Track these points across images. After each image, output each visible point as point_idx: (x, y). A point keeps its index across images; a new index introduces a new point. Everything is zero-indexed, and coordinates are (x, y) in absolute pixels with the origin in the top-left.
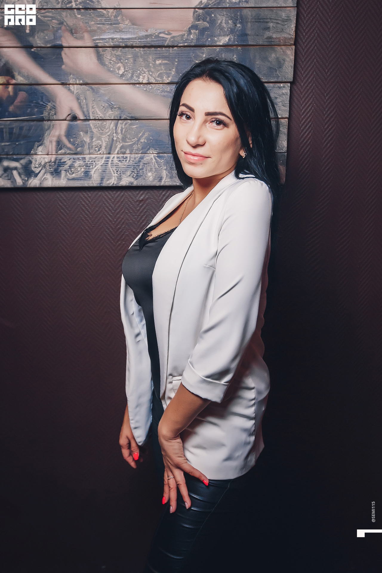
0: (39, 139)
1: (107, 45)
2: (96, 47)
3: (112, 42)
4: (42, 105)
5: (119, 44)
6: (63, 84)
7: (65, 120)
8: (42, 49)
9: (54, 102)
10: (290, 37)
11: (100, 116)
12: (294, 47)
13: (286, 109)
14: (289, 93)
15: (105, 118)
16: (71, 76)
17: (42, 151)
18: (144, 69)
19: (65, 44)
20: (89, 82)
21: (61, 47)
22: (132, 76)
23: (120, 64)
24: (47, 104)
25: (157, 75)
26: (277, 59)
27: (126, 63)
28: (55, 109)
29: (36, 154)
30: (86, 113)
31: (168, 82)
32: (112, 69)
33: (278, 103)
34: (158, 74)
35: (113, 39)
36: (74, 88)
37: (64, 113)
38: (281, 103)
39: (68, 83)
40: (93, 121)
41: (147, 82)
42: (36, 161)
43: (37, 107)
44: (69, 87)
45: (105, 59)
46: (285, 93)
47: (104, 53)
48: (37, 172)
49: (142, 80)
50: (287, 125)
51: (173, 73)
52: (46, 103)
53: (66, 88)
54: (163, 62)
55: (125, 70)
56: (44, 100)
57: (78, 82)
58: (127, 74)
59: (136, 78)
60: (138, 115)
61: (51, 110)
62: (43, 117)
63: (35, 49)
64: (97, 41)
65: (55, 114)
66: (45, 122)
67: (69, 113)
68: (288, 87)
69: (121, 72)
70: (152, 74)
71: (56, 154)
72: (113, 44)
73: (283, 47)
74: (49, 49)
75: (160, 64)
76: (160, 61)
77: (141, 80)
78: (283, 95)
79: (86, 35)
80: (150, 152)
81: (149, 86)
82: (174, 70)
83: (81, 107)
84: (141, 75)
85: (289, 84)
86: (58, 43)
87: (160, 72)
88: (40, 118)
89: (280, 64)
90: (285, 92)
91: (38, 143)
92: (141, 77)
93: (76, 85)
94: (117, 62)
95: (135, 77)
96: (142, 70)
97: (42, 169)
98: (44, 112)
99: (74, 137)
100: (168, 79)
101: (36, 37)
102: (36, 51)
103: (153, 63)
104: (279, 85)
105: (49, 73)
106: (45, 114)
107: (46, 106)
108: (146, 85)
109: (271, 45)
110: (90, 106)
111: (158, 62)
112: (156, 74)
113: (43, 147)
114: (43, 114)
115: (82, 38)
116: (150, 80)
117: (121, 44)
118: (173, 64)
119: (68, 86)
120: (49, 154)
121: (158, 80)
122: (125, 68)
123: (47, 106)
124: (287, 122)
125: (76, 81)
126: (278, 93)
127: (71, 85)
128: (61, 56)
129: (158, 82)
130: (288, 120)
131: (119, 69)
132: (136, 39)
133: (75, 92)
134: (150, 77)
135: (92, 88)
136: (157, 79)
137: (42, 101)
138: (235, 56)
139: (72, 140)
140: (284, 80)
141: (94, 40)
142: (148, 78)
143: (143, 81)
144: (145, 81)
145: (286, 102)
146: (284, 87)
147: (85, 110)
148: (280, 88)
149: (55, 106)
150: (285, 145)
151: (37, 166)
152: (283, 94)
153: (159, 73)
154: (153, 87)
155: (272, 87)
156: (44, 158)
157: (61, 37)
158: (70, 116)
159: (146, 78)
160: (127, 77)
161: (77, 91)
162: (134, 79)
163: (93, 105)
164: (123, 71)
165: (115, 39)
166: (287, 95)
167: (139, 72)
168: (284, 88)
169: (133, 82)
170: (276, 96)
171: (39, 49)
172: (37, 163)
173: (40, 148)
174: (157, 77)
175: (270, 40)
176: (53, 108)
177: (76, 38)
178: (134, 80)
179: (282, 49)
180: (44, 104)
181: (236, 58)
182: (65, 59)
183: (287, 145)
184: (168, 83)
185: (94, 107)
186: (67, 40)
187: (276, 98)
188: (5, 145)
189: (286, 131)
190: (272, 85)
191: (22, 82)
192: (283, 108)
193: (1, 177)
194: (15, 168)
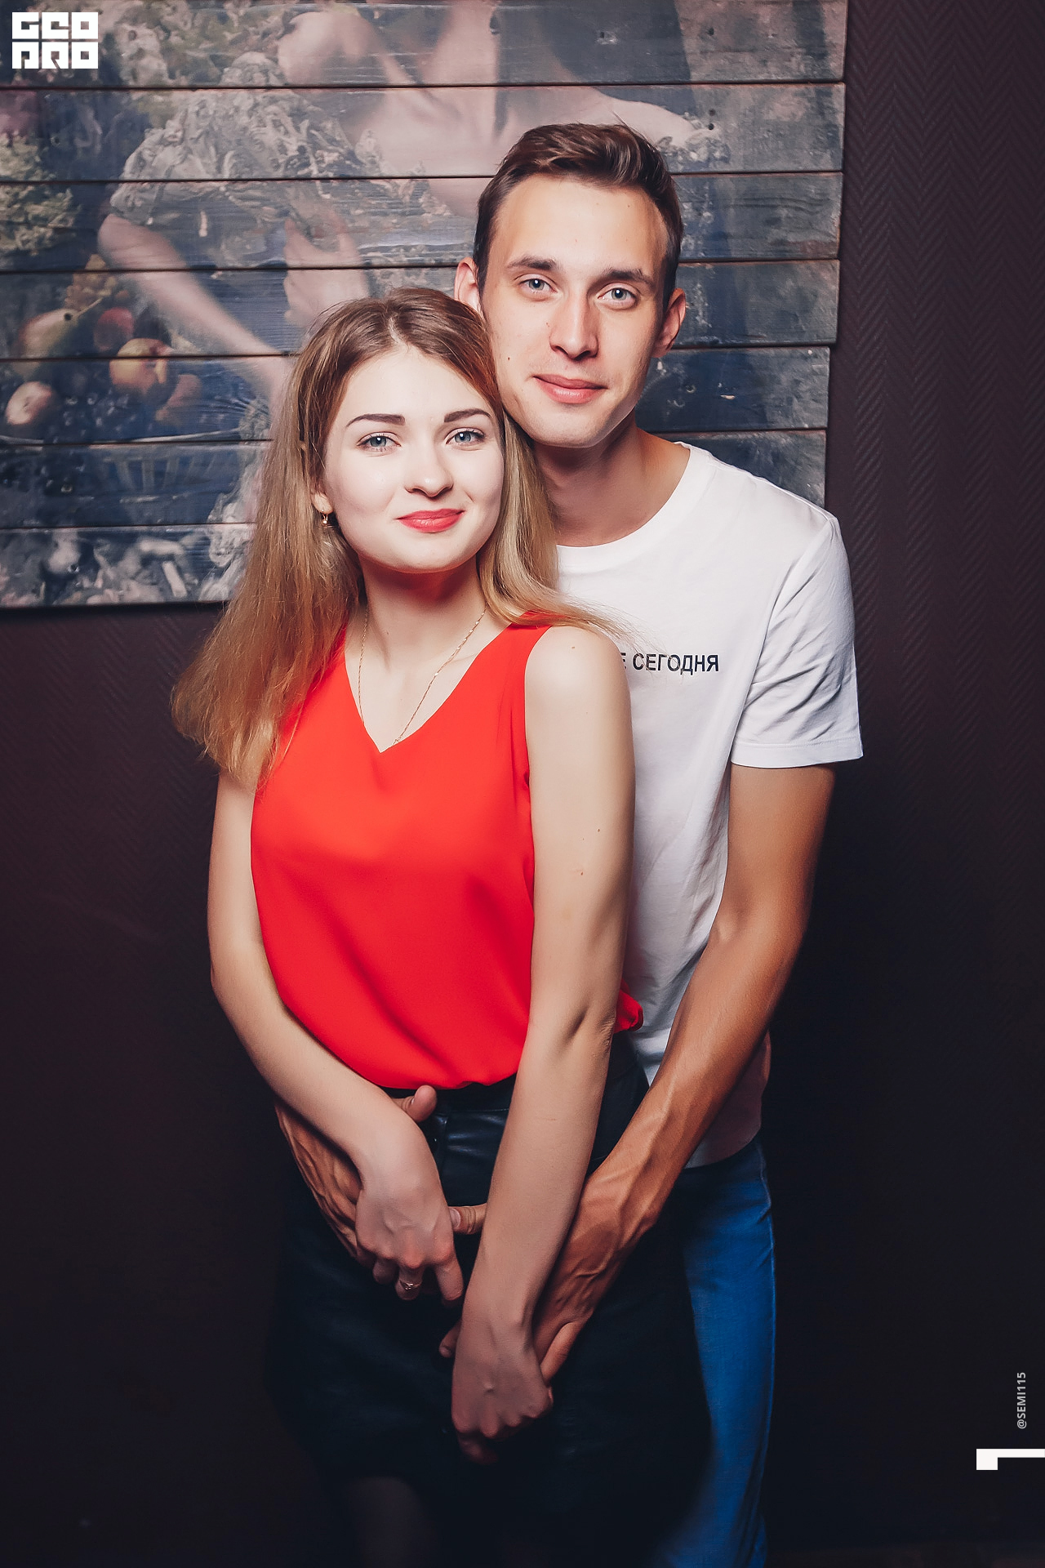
0: (228, 488)
1: (393, 261)
2: (368, 267)
3: (407, 256)
4: (237, 404)
5: (422, 260)
6: (283, 354)
8: (237, 273)
9: (264, 398)
10: (828, 240)
12: (837, 263)
13: (822, 407)
14: (828, 369)
16: (307, 335)
17: (235, 515)
19: (292, 262)
21: (283, 268)
24: (248, 403)
26: (799, 291)
28: (267, 413)
29: (220, 522)
33: (801, 394)
35: (407, 249)
38: (808, 394)
42: (221, 538)
43: (222, 410)
46: (817, 371)
47: (386, 281)
48: (223, 565)
50: (825, 445)
52: (246, 400)
56: (241, 395)
61: (256, 416)
62: (237, 433)
63: (220, 273)
64: (370, 254)
65: (268, 426)
66: (242, 447)
68: (826, 355)
72: (409, 260)
73: (812, 263)
74: (255, 273)
78: (814, 375)
79: (343, 241)
85: (828, 351)
86: (275, 259)
88: (229, 435)
89: (806, 303)
90: (820, 369)
91: (225, 496)
97: (234, 559)
98: (241, 422)
101: (223, 247)
102: (222, 279)
104: (801, 351)
105: (253, 331)
106: (243, 427)
107: (245, 408)
109: (783, 258)
113: (237, 507)
114: (237, 426)
115: (333, 248)
117: (427, 260)
123: (248, 406)
124: (825, 439)
126: (801, 370)
128: (283, 288)
130: (827, 433)
132: (462, 248)
137: (236, 395)
138: (699, 285)
140: (816, 340)
141: (363, 251)
145: (820, 393)
146: (816, 356)
148: (806, 358)
149: (267, 408)
150: (821, 493)
151: (223, 550)
152: (814, 373)
155: (787, 357)
156: (240, 532)
157: (283, 244)
165: (413, 249)
166: (823, 374)
168: (816, 360)
170: (797, 378)
171: (230, 273)
172: (223, 543)
173: (230, 509)
175: (781, 248)
176: (263, 412)
177: (319, 247)
179: (809, 268)
180: (241, 403)
181: (700, 289)
182: (293, 297)
183: (824, 493)
186: (298, 252)
187: (797, 382)
188: (145, 503)
189: (820, 459)
190: (786, 351)
191: (187, 352)
192: (813, 405)
193: (133, 578)
194: (170, 557)
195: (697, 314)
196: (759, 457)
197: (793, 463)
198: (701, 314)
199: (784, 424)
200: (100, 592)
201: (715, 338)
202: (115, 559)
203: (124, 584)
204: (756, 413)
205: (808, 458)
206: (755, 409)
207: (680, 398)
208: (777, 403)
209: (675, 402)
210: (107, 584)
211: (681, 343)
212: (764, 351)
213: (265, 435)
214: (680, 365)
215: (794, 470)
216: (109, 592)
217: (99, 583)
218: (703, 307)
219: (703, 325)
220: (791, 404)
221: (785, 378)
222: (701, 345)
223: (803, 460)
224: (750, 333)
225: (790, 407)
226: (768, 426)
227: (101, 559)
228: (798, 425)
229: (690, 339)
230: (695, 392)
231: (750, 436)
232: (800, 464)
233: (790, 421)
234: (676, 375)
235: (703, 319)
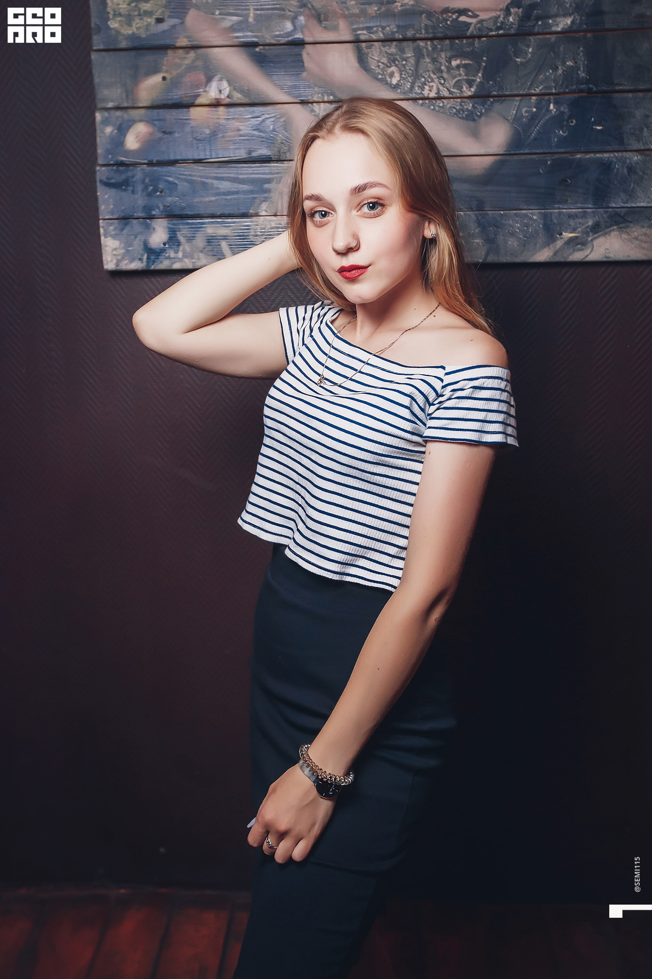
1: (374, 37)
2: (357, 41)
3: (383, 33)
5: (393, 35)
6: (303, 102)
8: (272, 47)
9: (287, 131)
16: (316, 89)
17: (267, 210)
18: (432, 75)
19: (308, 39)
20: (343, 98)
22: (412, 87)
23: (393, 69)
24: (277, 135)
25: (452, 84)
27: (404, 65)
28: (289, 142)
29: (257, 215)
32: (380, 76)
33: (649, 124)
34: (454, 82)
35: (383, 28)
36: (320, 109)
39: (311, 101)
41: (436, 95)
42: (258, 225)
44: (312, 107)
45: (370, 60)
47: (370, 50)
49: (429, 92)
51: (479, 80)
52: (275, 133)
53: (307, 108)
54: (463, 62)
55: (401, 77)
57: (326, 99)
58: (404, 84)
59: (419, 90)
61: (282, 144)
62: (269, 155)
63: (261, 47)
64: (359, 32)
65: (289, 150)
66: (272, 164)
69: (394, 81)
70: (444, 84)
72: (384, 36)
74: (283, 47)
75: (458, 67)
76: (458, 62)
77: (426, 93)
79: (342, 24)
81: (438, 102)
82: (480, 75)
84: (426, 85)
86: (298, 37)
87: (457, 79)
88: (264, 157)
91: (261, 198)
92: (427, 87)
93: (323, 104)
94: (388, 64)
95: (417, 88)
96: (429, 77)
98: (272, 148)
100: (470, 90)
101: (263, 29)
102: (263, 51)
103: (447, 64)
104: (651, 94)
106: (273, 151)
107: (275, 138)
108: (434, 101)
111: (454, 63)
112: (450, 82)
113: (269, 203)
114: (269, 151)
115: (335, 28)
116: (441, 93)
117: (397, 36)
118: (479, 65)
119: (310, 105)
120: (278, 214)
121: (454, 92)
122: (401, 74)
123: (277, 138)
125: (324, 98)
127: (314, 104)
128: (302, 57)
129: (454, 96)
131: (392, 75)
132: (420, 27)
133: (321, 114)
134: (441, 87)
136: (452, 90)
138: (581, 50)
141: (355, 30)
142: (438, 89)
143: (429, 94)
144: (432, 95)
149: (289, 138)
151: (259, 233)
153: (455, 80)
154: (445, 104)
155: (641, 99)
156: (270, 221)
157: (302, 27)
159: (435, 90)
160: (404, 89)
162: (415, 91)
164: (398, 79)
165: (388, 28)
167: (423, 79)
169: (414, 95)
170: (647, 113)
171: (267, 48)
172: (259, 229)
173: (264, 206)
174: (452, 87)
175: (641, 20)
176: (286, 141)
177: (326, 28)
178: (415, 93)
182: (308, 63)
184: (469, 97)
186: (312, 32)
187: (647, 116)
188: (210, 202)
190: (640, 95)
191: (239, 101)
193: (202, 252)
194: (225, 238)
195: (579, 69)
198: (582, 69)
199: (636, 146)
200: (180, 260)
201: (591, 86)
202: (190, 239)
203: (196, 256)
207: (565, 129)
208: (632, 131)
209: (561, 132)
210: (185, 256)
212: (625, 95)
213: (287, 156)
214: (565, 105)
216: (186, 260)
217: (180, 255)
218: (584, 64)
219: (583, 77)
220: (642, 132)
221: (639, 114)
222: (581, 91)
223: (648, 172)
225: (641, 134)
227: (182, 239)
228: (646, 147)
229: (574, 87)
230: (575, 124)
232: (647, 174)
233: (641, 144)
234: (562, 113)
235: (583, 72)
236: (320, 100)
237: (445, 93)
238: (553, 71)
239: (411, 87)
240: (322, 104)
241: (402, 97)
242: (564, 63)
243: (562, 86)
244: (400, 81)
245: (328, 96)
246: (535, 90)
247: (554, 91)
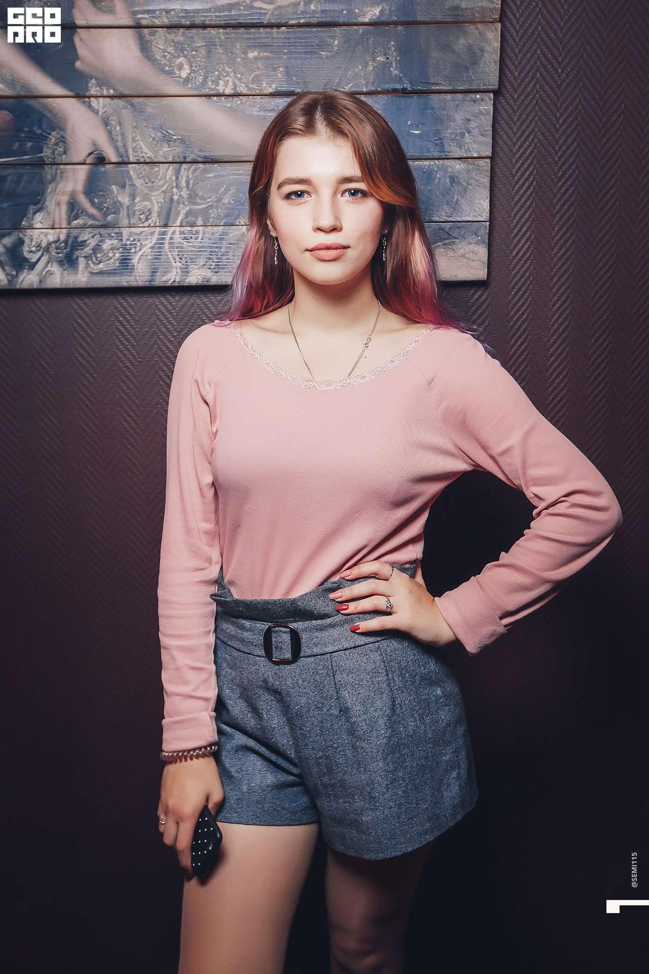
0: (36, 200)
1: (157, 22)
2: (138, 26)
3: (167, 18)
4: (41, 135)
5: (180, 22)
6: (78, 96)
7: (84, 164)
9: (62, 130)
10: (492, 6)
11: (148, 155)
12: (499, 25)
13: (487, 140)
14: (492, 112)
15: (156, 160)
16: (93, 81)
17: (42, 222)
18: (227, 68)
19: (79, 21)
20: (126, 92)
22: (205, 81)
23: (182, 60)
25: (250, 79)
26: (470, 48)
27: (194, 56)
28: (64, 142)
30: (122, 150)
31: (271, 93)
32: (167, 68)
33: (471, 130)
34: (252, 77)
35: (168, 11)
36: (99, 103)
37: (80, 150)
38: (477, 130)
39: (87, 94)
40: (134, 165)
41: (233, 92)
42: (32, 240)
43: (31, 140)
44: (89, 102)
45: (154, 49)
46: (484, 111)
47: (153, 37)
48: (34, 260)
49: (224, 88)
50: (489, 170)
51: (280, 75)
53: (84, 103)
54: (261, 54)
55: (191, 70)
56: (43, 126)
57: (105, 93)
58: (196, 78)
59: (212, 84)
60: (217, 153)
61: (56, 144)
64: (140, 16)
65: (65, 152)
66: (46, 168)
67: (90, 151)
68: (490, 99)
69: (184, 74)
70: (241, 78)
71: (68, 227)
72: (169, 21)
73: (480, 26)
75: (256, 58)
76: (255, 54)
77: (221, 89)
78: (482, 115)
79: (119, 6)
80: (239, 222)
81: (236, 99)
82: (281, 69)
83: (112, 139)
84: (221, 80)
85: (492, 95)
86: (67, 18)
87: (255, 73)
88: (36, 160)
89: (475, 57)
90: (485, 109)
91: (34, 207)
92: (221, 82)
93: (102, 98)
94: (176, 54)
95: (210, 83)
96: (224, 69)
97: (42, 255)
98: (45, 150)
99: (101, 196)
100: (271, 87)
103: (243, 56)
104: (472, 96)
105: (52, 76)
106: (47, 153)
107: (47, 137)
108: (230, 98)
109: (457, 21)
110: (129, 137)
111: (251, 55)
112: (248, 77)
113: (44, 215)
115: (111, 11)
116: (238, 89)
117: (184, 22)
118: (280, 58)
119: (87, 99)
120: (56, 227)
121: (253, 89)
122: (191, 66)
123: (50, 137)
124: (490, 165)
125: (103, 92)
126: (471, 111)
127: (92, 99)
128: (73, 43)
129: (253, 93)
130: (491, 161)
131: (180, 67)
132: (210, 12)
133: (100, 111)
135: (132, 105)
136: (250, 85)
137: (40, 128)
138: (393, 43)
139: (96, 201)
140: (482, 87)
141: (134, 13)
142: (235, 84)
143: (224, 90)
144: (228, 91)
145: (486, 129)
146: (482, 100)
147: (120, 144)
149: (64, 138)
150: (486, 208)
151: (33, 249)
152: (481, 113)
153: (253, 75)
154: (243, 102)
155: (460, 100)
156: (46, 235)
158: (92, 156)
159: (230, 85)
160: (195, 83)
161: (104, 110)
162: (208, 86)
163: (134, 135)
164: (189, 71)
165: (172, 13)
166: (488, 114)
167: (217, 73)
168: (482, 102)
169: (207, 91)
170: (468, 117)
172: (33, 243)
173: (39, 217)
174: (250, 83)
175: (456, 12)
176: (61, 141)
177: (101, 10)
178: (208, 88)
179: (477, 29)
180: (45, 134)
181: (394, 46)
182: (81, 51)
183: (489, 208)
184: (272, 95)
185: (137, 139)
186: (84, 14)
187: (469, 120)
189: (486, 181)
190: (459, 96)
192: (481, 138)
195: (391, 66)
196: (439, 178)
197: (465, 184)
198: (394, 66)
199: (458, 153)
201: (405, 85)
204: (437, 145)
205: (477, 180)
206: (436, 142)
208: (453, 136)
211: (379, 89)
212: (443, 96)
213: (63, 159)
215: (466, 190)
218: (396, 60)
219: (396, 75)
220: (464, 138)
221: (459, 117)
222: (395, 91)
223: (472, 182)
224: (432, 81)
225: (462, 140)
226: (446, 155)
228: (469, 155)
229: (387, 86)
231: (432, 163)
232: (471, 184)
233: (463, 150)
235: (396, 70)
236: (99, 94)
237: (243, 89)
238: (362, 68)
239: (203, 81)
240: (101, 100)
241: (194, 93)
242: (374, 59)
243: (373, 83)
244: (190, 74)
245: (107, 89)
246: (344, 88)
247: (365, 90)
